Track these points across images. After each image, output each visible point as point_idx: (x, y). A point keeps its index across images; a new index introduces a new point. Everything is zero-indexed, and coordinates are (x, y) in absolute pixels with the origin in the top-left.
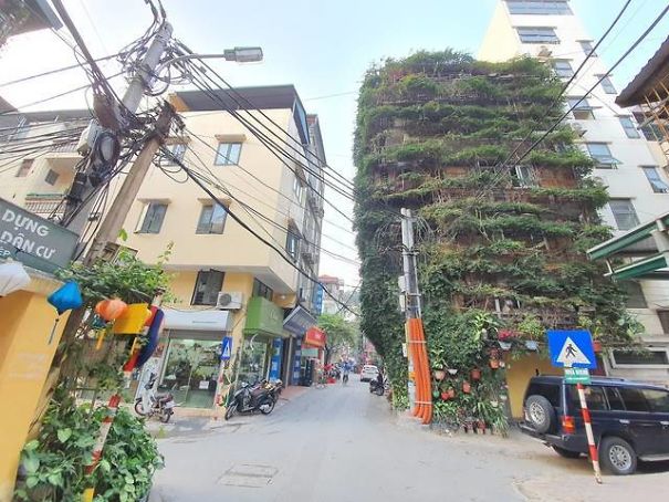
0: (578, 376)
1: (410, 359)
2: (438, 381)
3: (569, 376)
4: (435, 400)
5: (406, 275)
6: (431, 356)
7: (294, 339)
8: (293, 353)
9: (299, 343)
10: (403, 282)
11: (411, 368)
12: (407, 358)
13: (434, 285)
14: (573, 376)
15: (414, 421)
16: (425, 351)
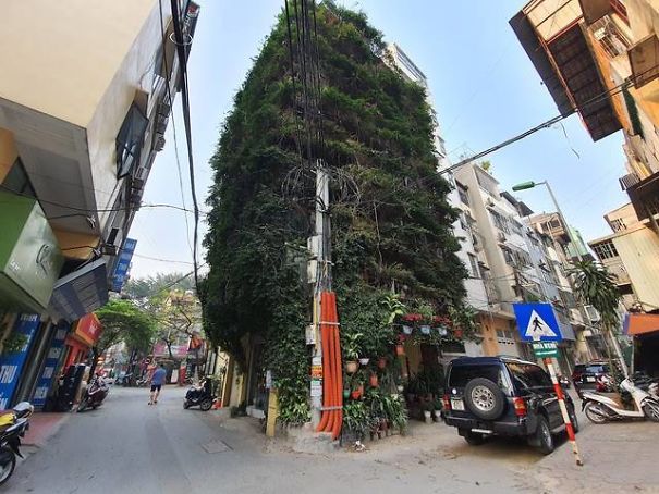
0: (547, 350)
1: (318, 347)
2: (349, 374)
3: (538, 350)
4: (346, 401)
5: (320, 237)
6: (345, 341)
7: (53, 326)
8: (45, 352)
9: (60, 335)
10: (315, 245)
11: (317, 361)
12: (311, 346)
13: (351, 255)
14: (542, 350)
15: (324, 438)
16: (337, 335)
